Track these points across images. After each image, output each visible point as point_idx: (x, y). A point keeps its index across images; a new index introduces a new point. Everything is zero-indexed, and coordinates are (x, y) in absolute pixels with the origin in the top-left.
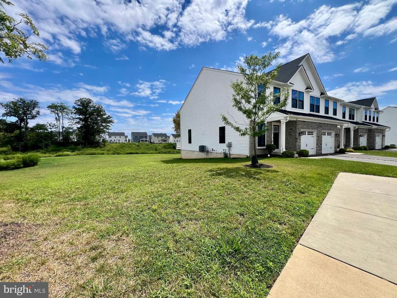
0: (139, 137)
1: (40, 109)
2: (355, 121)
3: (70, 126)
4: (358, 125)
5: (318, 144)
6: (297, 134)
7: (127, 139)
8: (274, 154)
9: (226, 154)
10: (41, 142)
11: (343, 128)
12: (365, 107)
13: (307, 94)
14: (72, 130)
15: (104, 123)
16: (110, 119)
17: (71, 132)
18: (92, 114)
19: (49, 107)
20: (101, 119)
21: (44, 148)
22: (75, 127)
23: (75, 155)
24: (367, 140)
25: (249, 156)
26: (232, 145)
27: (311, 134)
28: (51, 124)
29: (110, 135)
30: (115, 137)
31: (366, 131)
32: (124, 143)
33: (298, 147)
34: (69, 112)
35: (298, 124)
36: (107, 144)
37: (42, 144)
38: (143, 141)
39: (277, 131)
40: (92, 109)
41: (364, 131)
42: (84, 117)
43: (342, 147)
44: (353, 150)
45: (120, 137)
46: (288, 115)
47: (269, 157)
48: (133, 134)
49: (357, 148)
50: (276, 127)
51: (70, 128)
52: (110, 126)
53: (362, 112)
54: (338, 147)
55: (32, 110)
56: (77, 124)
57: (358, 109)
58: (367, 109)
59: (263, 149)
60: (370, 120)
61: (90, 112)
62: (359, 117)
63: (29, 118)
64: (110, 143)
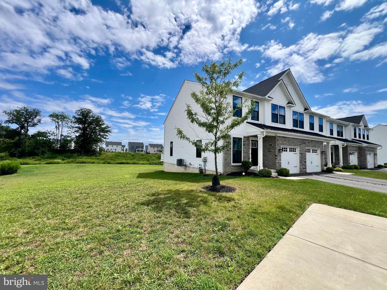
0: (135, 147)
1: (42, 117)
2: (344, 138)
3: (69, 134)
4: (346, 142)
5: (301, 162)
6: (277, 151)
7: (125, 149)
8: (251, 171)
9: (201, 169)
10: (38, 149)
11: (330, 145)
12: (353, 124)
13: (289, 109)
14: (70, 138)
15: (102, 132)
16: (108, 129)
17: (69, 140)
18: (91, 123)
19: (51, 116)
20: (99, 129)
21: (41, 155)
22: (74, 135)
23: (65, 163)
24: (358, 158)
25: (222, 173)
26: (207, 161)
27: (294, 151)
28: (51, 132)
29: (108, 144)
30: (112, 147)
31: (356, 149)
32: (120, 153)
33: (277, 165)
34: (69, 121)
35: (277, 140)
36: (103, 152)
37: (39, 150)
38: (139, 150)
39: (256, 147)
40: (91, 118)
41: (354, 149)
42: (83, 126)
43: (330, 165)
44: (341, 169)
45: (117, 147)
46: (264, 130)
47: (244, 175)
48: (130, 143)
49: (347, 167)
50: (255, 142)
51: (68, 136)
52: (107, 136)
53: (351, 129)
54: (326, 165)
55: (34, 118)
56: (76, 133)
57: (346, 126)
58: (356, 126)
59: (239, 166)
60: (360, 137)
61: (89, 122)
62: (348, 134)
63: (30, 125)
64: (107, 152)
